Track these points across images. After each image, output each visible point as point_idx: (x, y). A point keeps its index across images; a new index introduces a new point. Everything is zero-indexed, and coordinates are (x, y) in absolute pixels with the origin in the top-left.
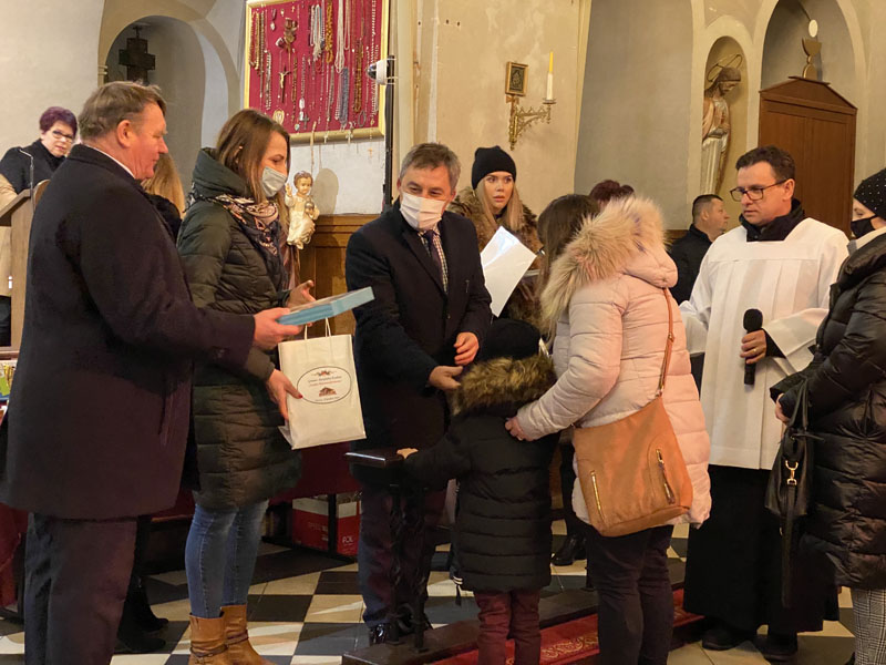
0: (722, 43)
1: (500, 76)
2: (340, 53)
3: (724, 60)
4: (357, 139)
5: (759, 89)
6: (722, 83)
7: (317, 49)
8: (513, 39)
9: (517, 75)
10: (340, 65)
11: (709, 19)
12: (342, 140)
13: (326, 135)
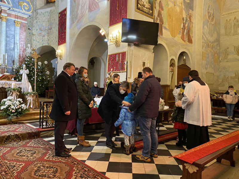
0: (172, 59)
1: (142, 64)
2: (120, 61)
3: (172, 62)
4: (122, 72)
5: (177, 66)
6: (172, 65)
7: (117, 60)
8: (143, 59)
9: (144, 63)
10: (120, 62)
11: (170, 56)
12: (120, 72)
13: (118, 72)
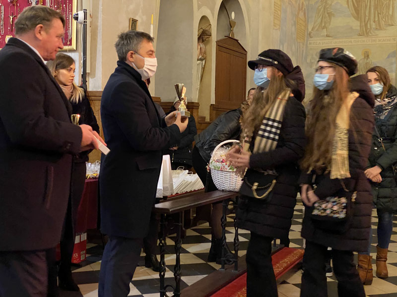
0: (204, 18)
1: (128, 24)
3: (204, 27)
5: (216, 40)
6: (203, 36)
8: (132, 7)
9: (134, 24)
11: (199, 7)
